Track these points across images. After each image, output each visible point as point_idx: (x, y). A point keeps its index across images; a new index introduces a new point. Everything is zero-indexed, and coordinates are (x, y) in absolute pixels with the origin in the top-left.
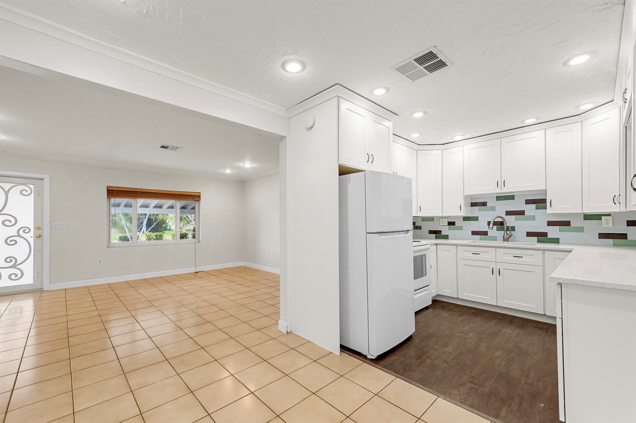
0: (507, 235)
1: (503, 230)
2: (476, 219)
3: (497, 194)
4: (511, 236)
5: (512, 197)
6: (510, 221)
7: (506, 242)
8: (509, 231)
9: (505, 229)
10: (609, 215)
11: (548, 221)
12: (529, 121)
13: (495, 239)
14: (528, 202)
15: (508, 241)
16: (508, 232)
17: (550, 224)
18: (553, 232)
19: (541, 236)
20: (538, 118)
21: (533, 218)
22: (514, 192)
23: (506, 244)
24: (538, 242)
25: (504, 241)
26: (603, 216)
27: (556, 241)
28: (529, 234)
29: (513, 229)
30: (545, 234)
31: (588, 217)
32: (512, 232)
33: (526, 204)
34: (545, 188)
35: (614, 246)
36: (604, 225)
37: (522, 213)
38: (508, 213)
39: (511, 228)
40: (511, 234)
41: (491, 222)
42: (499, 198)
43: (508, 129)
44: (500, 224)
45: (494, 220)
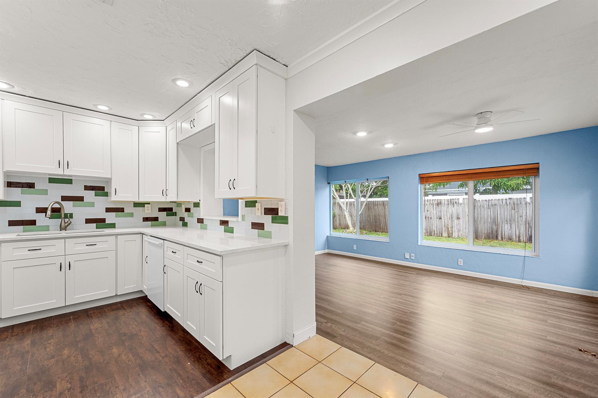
0: (65, 223)
1: (60, 217)
2: (17, 204)
3: (50, 175)
4: (69, 224)
5: (69, 181)
6: (68, 207)
7: (64, 231)
8: (68, 218)
9: (63, 216)
10: (149, 204)
11: (106, 208)
12: (103, 108)
13: (47, 228)
14: (87, 188)
15: (66, 230)
16: (67, 220)
17: (108, 210)
18: (110, 218)
19: (100, 222)
20: (110, 109)
21: (92, 205)
22: (71, 176)
23: (64, 233)
24: (97, 228)
25: (61, 231)
26: (146, 204)
27: (113, 226)
28: (88, 221)
29: (71, 216)
30: (103, 220)
31: (137, 205)
32: (70, 219)
33: (85, 190)
34: (110, 177)
35: (152, 227)
36: (146, 211)
37: (81, 199)
38: (65, 198)
39: (69, 216)
40: (70, 222)
41: (47, 208)
42: (52, 180)
43: (74, 105)
44: (56, 211)
45: (52, 205)
